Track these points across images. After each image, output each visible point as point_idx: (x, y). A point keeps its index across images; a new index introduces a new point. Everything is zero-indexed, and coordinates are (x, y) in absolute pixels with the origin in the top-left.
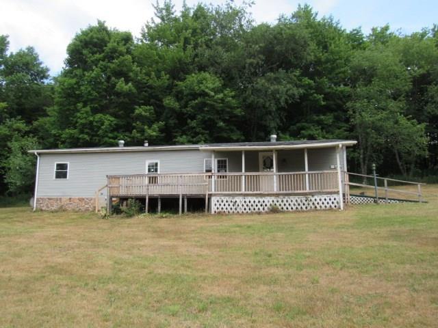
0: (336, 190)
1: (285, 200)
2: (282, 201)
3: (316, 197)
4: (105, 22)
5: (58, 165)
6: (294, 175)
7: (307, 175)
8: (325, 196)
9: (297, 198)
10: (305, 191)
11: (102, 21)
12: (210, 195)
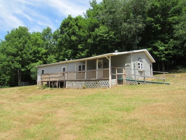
0: (108, 78)
1: (89, 83)
2: (88, 84)
3: (100, 82)
4: (71, 15)
5: (42, 70)
6: (92, 71)
7: (97, 71)
8: (104, 81)
9: (93, 82)
10: (96, 79)
11: (70, 15)
12: (65, 81)
